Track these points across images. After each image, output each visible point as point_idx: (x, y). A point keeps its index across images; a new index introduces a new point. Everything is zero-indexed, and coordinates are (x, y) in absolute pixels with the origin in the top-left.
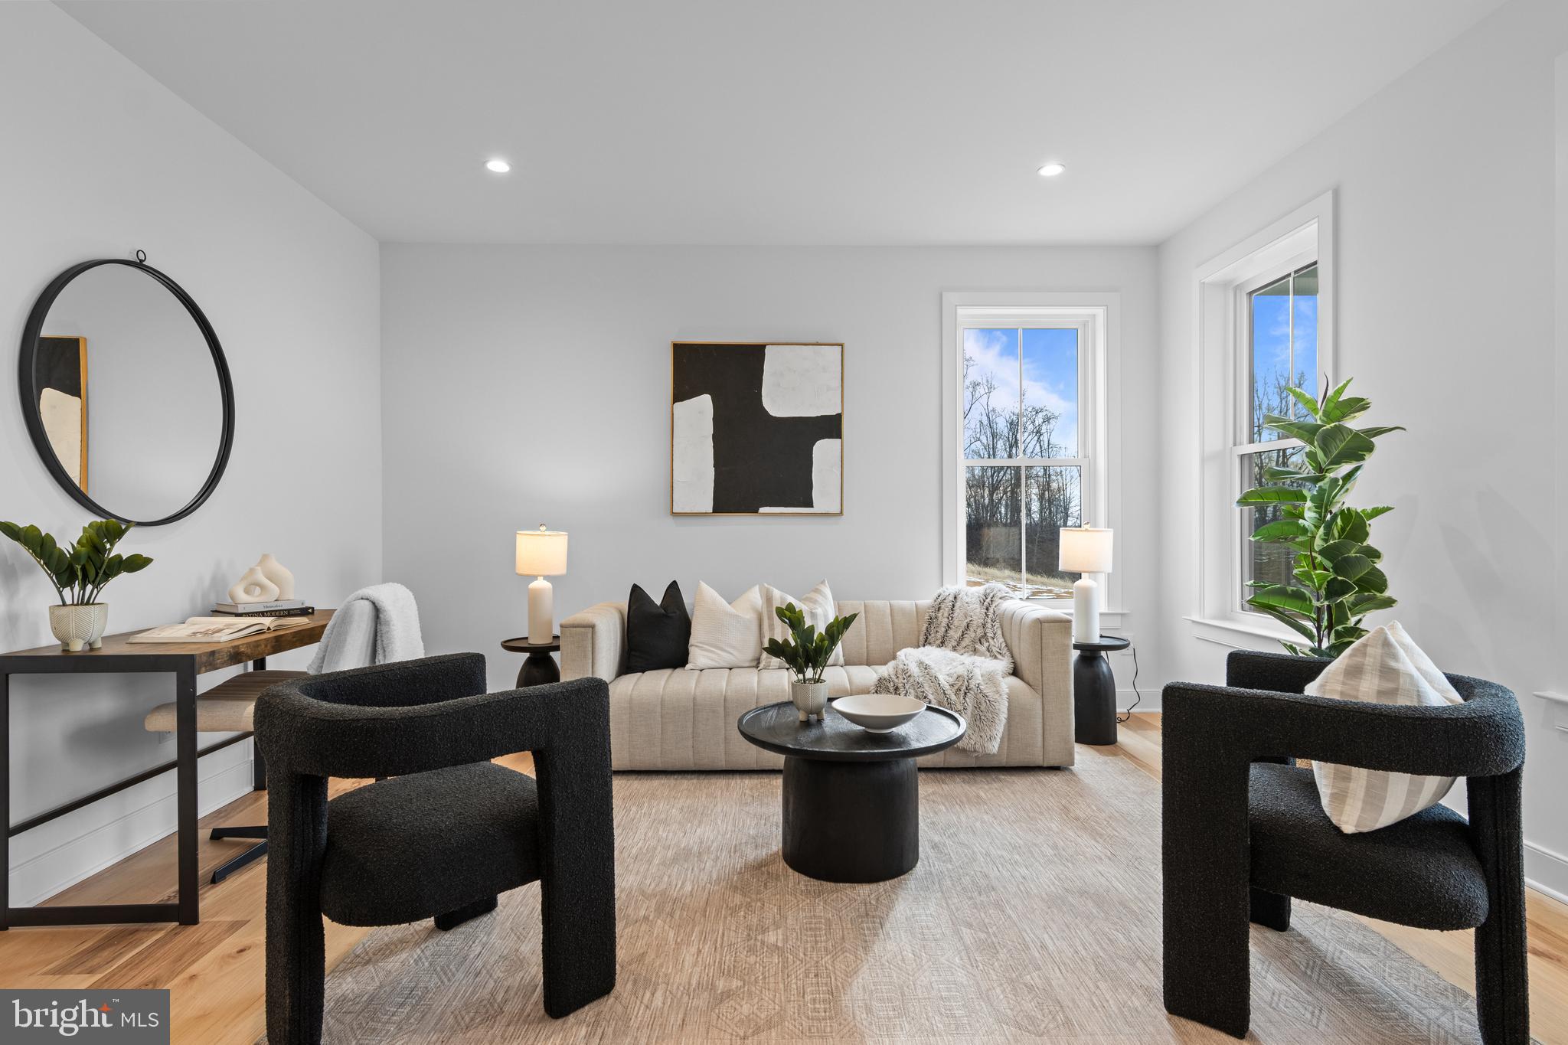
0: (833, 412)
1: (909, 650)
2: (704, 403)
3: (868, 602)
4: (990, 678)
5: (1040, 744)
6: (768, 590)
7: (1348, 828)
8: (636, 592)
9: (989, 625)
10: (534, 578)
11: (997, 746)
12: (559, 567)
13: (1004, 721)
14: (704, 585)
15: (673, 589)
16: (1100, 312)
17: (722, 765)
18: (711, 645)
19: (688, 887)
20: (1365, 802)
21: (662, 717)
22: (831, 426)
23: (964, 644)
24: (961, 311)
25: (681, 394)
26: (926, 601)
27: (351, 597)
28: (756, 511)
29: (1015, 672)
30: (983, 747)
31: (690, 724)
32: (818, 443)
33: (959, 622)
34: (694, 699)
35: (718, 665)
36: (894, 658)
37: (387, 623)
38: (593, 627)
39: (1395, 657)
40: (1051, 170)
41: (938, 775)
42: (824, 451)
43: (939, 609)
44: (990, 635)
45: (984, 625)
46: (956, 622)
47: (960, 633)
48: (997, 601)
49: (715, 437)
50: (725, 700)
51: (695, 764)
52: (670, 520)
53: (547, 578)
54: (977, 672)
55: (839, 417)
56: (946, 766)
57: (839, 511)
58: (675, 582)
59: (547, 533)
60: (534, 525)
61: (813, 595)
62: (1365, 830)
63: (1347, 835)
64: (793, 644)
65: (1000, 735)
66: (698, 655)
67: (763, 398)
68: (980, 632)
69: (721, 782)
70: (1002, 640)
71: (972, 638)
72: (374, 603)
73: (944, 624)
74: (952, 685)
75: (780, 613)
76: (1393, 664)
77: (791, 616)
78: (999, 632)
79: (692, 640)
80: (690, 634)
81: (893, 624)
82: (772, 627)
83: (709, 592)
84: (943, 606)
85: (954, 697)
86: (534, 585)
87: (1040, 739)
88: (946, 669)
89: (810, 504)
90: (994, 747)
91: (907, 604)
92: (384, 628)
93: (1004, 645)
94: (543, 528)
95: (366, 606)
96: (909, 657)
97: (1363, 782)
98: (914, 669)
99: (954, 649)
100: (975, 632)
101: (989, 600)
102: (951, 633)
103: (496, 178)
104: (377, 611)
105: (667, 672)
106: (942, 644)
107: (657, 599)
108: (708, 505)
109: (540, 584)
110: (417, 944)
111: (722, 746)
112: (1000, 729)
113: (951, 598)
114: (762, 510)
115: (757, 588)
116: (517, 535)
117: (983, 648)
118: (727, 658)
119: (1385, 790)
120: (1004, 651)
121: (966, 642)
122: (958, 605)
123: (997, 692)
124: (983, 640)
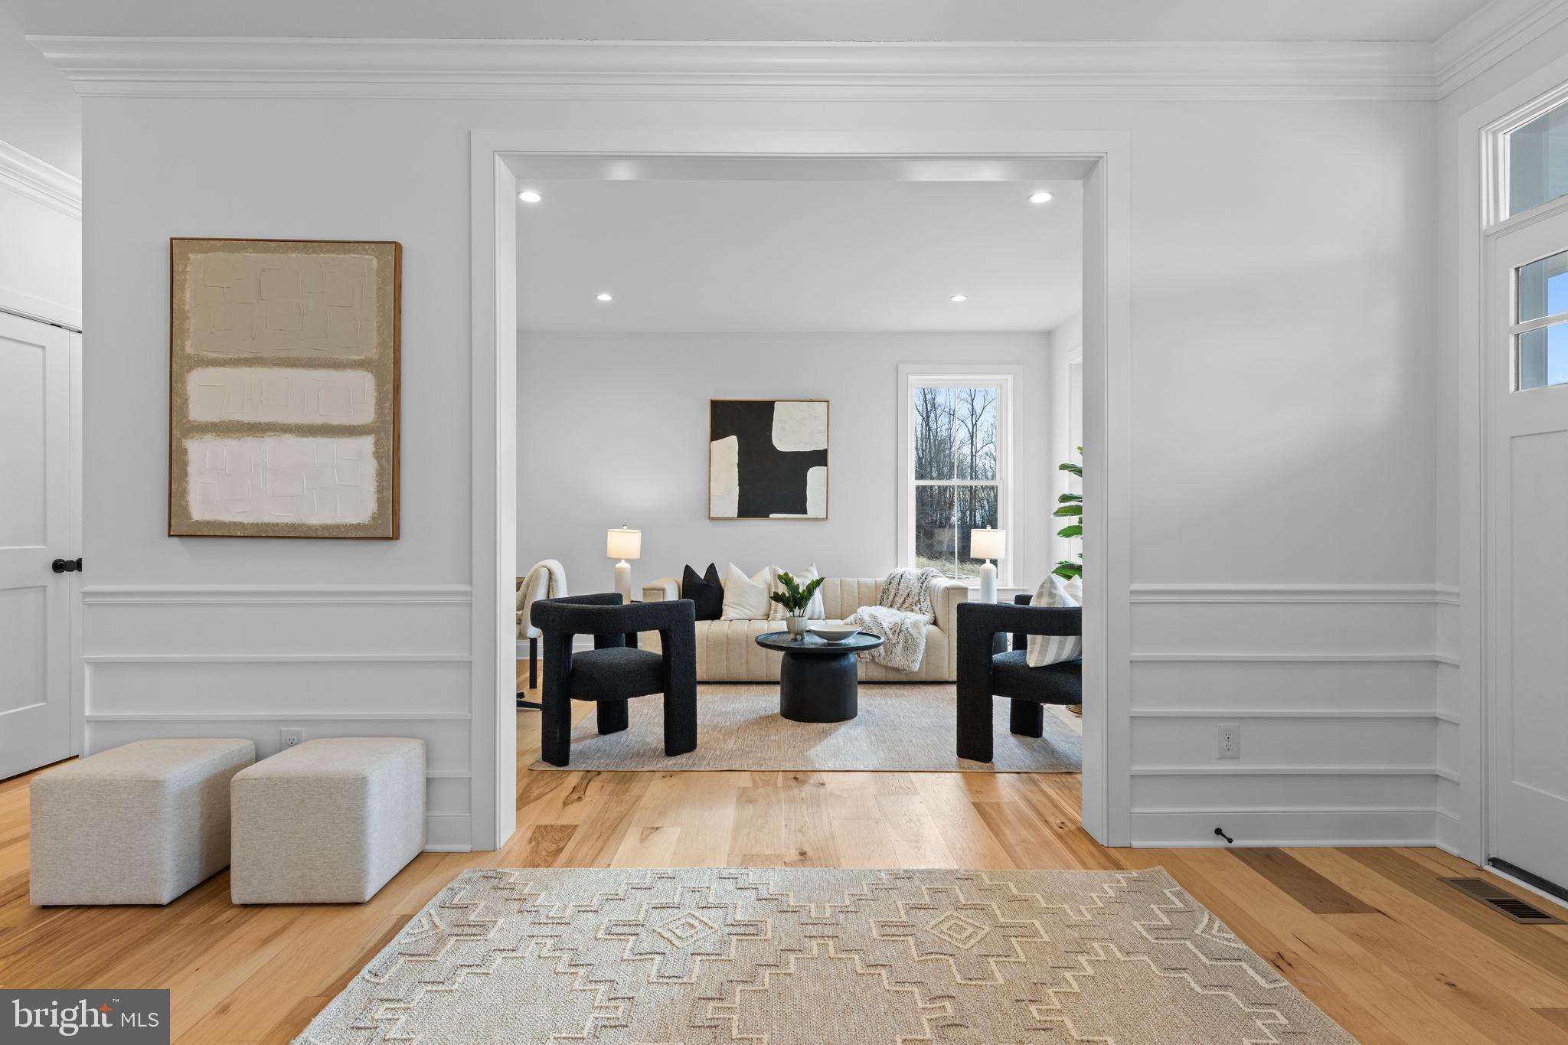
0: (821, 448)
1: (865, 608)
2: (732, 442)
3: (843, 579)
4: (915, 625)
5: (947, 666)
6: (775, 570)
7: (1032, 665)
8: (688, 571)
9: (922, 594)
10: (619, 560)
11: (918, 666)
12: (635, 554)
13: (922, 651)
14: (732, 566)
15: (712, 569)
16: (1010, 378)
17: (745, 678)
18: (738, 605)
19: (728, 723)
20: (1039, 653)
21: (707, 647)
22: (820, 458)
23: (905, 606)
24: (911, 377)
25: (717, 434)
26: (883, 579)
27: (536, 566)
28: (767, 516)
29: (935, 623)
30: (909, 666)
31: (725, 652)
32: (811, 469)
33: (903, 592)
34: (727, 636)
35: (742, 618)
36: (856, 612)
37: (556, 581)
38: (664, 590)
39: (1055, 588)
40: (958, 298)
41: (881, 686)
42: (814, 474)
43: (890, 583)
44: (922, 600)
45: (919, 594)
46: (900, 592)
47: (902, 599)
48: (929, 578)
49: (739, 465)
50: (747, 637)
51: (728, 677)
52: (708, 523)
53: (627, 561)
54: (908, 621)
55: (826, 451)
56: (888, 680)
57: (825, 517)
58: (713, 564)
59: (628, 531)
60: (619, 525)
61: (805, 573)
62: (1039, 665)
63: (1031, 668)
64: (787, 595)
65: (920, 659)
66: (728, 611)
67: (773, 439)
68: (916, 598)
69: (744, 688)
70: (929, 603)
71: (908, 603)
72: (549, 570)
73: (893, 593)
74: (891, 629)
75: (780, 577)
76: (1054, 591)
77: (786, 580)
78: (928, 598)
79: (725, 602)
80: (723, 598)
81: (859, 594)
82: (776, 587)
83: (736, 571)
84: (892, 581)
85: (891, 636)
86: (618, 565)
87: (947, 662)
88: (888, 620)
89: (805, 512)
90: (916, 667)
91: (870, 580)
92: (554, 584)
93: (930, 606)
94: (625, 528)
95: (545, 572)
96: (865, 612)
97: (1040, 640)
98: (867, 619)
99: (898, 609)
100: (913, 598)
101: (923, 578)
102: (897, 599)
103: (604, 304)
104: (550, 573)
105: (709, 622)
106: (891, 606)
107: (702, 574)
108: (734, 513)
109: (623, 565)
110: (592, 738)
111: (744, 666)
112: (920, 656)
113: (899, 576)
114: (771, 516)
115: (767, 569)
116: (609, 533)
117: (916, 609)
118: (748, 613)
119: (1048, 647)
120: (930, 609)
121: (907, 605)
122: (903, 580)
123: (919, 633)
124: (918, 604)
